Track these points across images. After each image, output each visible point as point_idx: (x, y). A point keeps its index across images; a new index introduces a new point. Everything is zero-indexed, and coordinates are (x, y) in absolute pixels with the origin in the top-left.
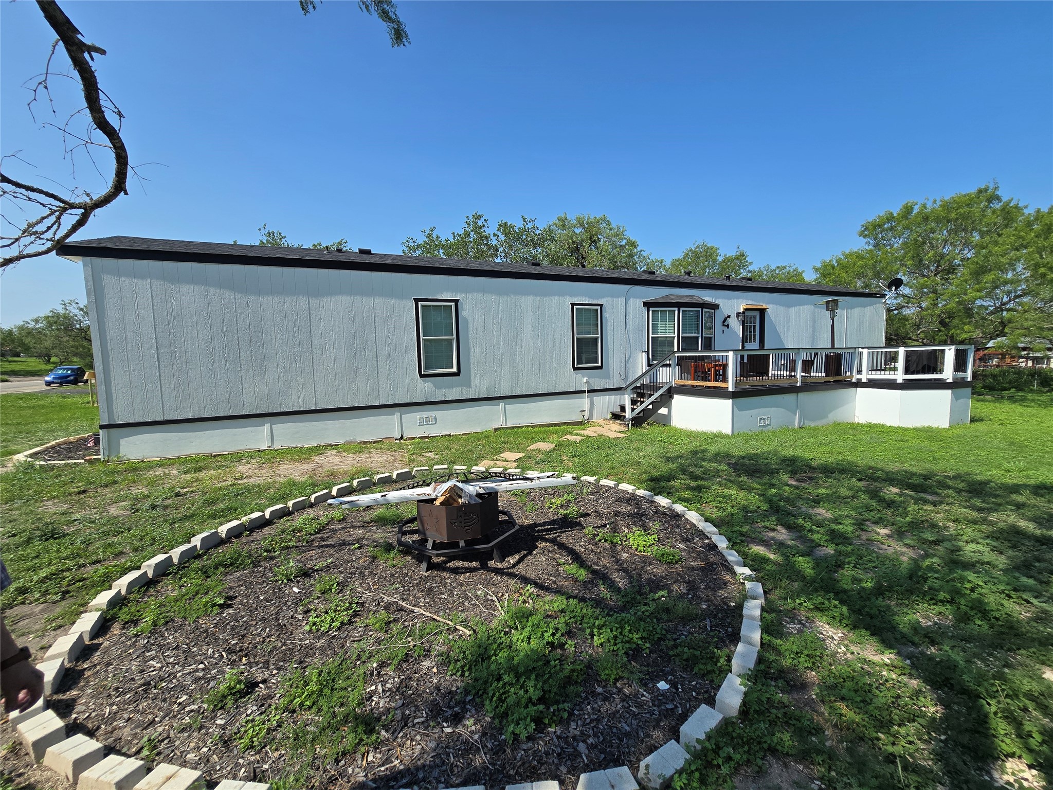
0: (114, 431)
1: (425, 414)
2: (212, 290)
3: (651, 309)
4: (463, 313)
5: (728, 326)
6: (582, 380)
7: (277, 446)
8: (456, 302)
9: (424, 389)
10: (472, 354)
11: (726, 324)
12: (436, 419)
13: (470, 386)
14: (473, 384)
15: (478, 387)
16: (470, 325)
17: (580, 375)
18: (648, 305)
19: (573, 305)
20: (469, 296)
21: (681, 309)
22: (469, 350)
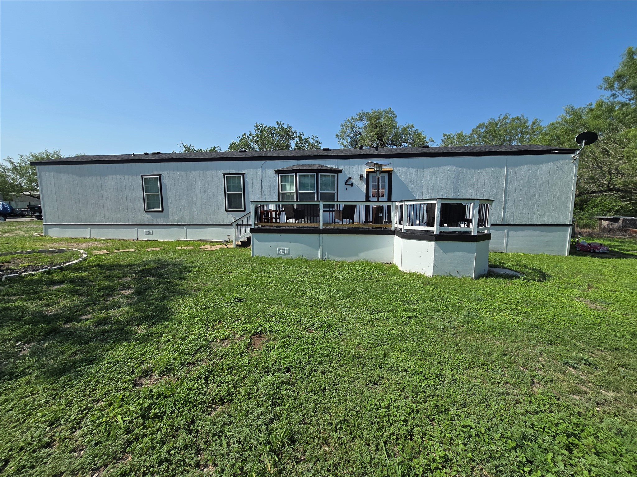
0: (47, 226)
1: (148, 230)
2: (70, 176)
3: (280, 175)
4: (163, 182)
5: (352, 185)
6: (231, 218)
7: (92, 238)
8: (160, 176)
9: (147, 218)
10: (169, 202)
11: (349, 183)
12: (152, 232)
13: (168, 218)
14: (170, 217)
15: (173, 218)
16: (168, 187)
17: (230, 215)
18: (278, 172)
19: (224, 174)
20: (167, 173)
21: (298, 174)
22: (167, 199)
